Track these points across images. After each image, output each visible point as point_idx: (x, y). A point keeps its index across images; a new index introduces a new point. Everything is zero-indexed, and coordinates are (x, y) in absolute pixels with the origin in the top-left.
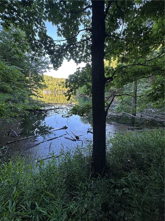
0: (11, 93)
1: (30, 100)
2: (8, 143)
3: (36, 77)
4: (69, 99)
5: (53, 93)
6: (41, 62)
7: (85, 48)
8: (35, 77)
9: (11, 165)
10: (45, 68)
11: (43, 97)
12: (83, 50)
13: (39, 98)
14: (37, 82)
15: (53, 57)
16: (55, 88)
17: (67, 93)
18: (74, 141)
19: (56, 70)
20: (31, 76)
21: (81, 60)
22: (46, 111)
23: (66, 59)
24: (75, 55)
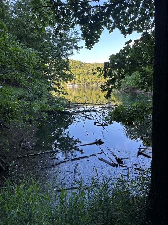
0: (25, 87)
1: (50, 97)
2: (19, 158)
3: (59, 63)
4: (108, 96)
5: (81, 87)
6: (66, 40)
7: (141, 7)
8: (57, 62)
9: (22, 188)
10: (71, 48)
11: (67, 94)
12: (137, 10)
13: (61, 95)
14: (60, 70)
15: (86, 27)
16: (85, 80)
17: (106, 85)
18: (114, 166)
19: (90, 49)
20: (52, 62)
21: (132, 28)
22: (71, 114)
23: (107, 29)
24: (122, 20)
